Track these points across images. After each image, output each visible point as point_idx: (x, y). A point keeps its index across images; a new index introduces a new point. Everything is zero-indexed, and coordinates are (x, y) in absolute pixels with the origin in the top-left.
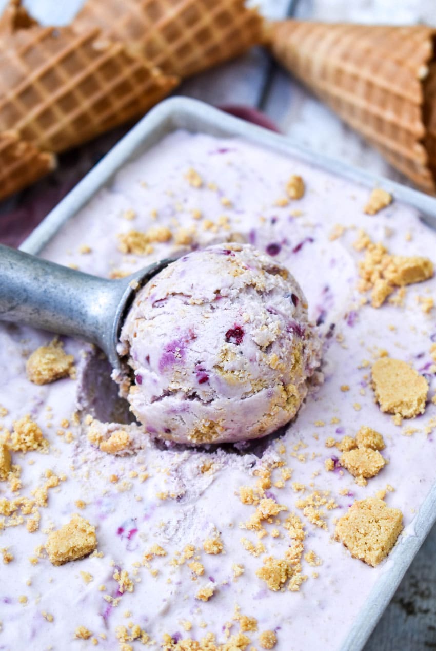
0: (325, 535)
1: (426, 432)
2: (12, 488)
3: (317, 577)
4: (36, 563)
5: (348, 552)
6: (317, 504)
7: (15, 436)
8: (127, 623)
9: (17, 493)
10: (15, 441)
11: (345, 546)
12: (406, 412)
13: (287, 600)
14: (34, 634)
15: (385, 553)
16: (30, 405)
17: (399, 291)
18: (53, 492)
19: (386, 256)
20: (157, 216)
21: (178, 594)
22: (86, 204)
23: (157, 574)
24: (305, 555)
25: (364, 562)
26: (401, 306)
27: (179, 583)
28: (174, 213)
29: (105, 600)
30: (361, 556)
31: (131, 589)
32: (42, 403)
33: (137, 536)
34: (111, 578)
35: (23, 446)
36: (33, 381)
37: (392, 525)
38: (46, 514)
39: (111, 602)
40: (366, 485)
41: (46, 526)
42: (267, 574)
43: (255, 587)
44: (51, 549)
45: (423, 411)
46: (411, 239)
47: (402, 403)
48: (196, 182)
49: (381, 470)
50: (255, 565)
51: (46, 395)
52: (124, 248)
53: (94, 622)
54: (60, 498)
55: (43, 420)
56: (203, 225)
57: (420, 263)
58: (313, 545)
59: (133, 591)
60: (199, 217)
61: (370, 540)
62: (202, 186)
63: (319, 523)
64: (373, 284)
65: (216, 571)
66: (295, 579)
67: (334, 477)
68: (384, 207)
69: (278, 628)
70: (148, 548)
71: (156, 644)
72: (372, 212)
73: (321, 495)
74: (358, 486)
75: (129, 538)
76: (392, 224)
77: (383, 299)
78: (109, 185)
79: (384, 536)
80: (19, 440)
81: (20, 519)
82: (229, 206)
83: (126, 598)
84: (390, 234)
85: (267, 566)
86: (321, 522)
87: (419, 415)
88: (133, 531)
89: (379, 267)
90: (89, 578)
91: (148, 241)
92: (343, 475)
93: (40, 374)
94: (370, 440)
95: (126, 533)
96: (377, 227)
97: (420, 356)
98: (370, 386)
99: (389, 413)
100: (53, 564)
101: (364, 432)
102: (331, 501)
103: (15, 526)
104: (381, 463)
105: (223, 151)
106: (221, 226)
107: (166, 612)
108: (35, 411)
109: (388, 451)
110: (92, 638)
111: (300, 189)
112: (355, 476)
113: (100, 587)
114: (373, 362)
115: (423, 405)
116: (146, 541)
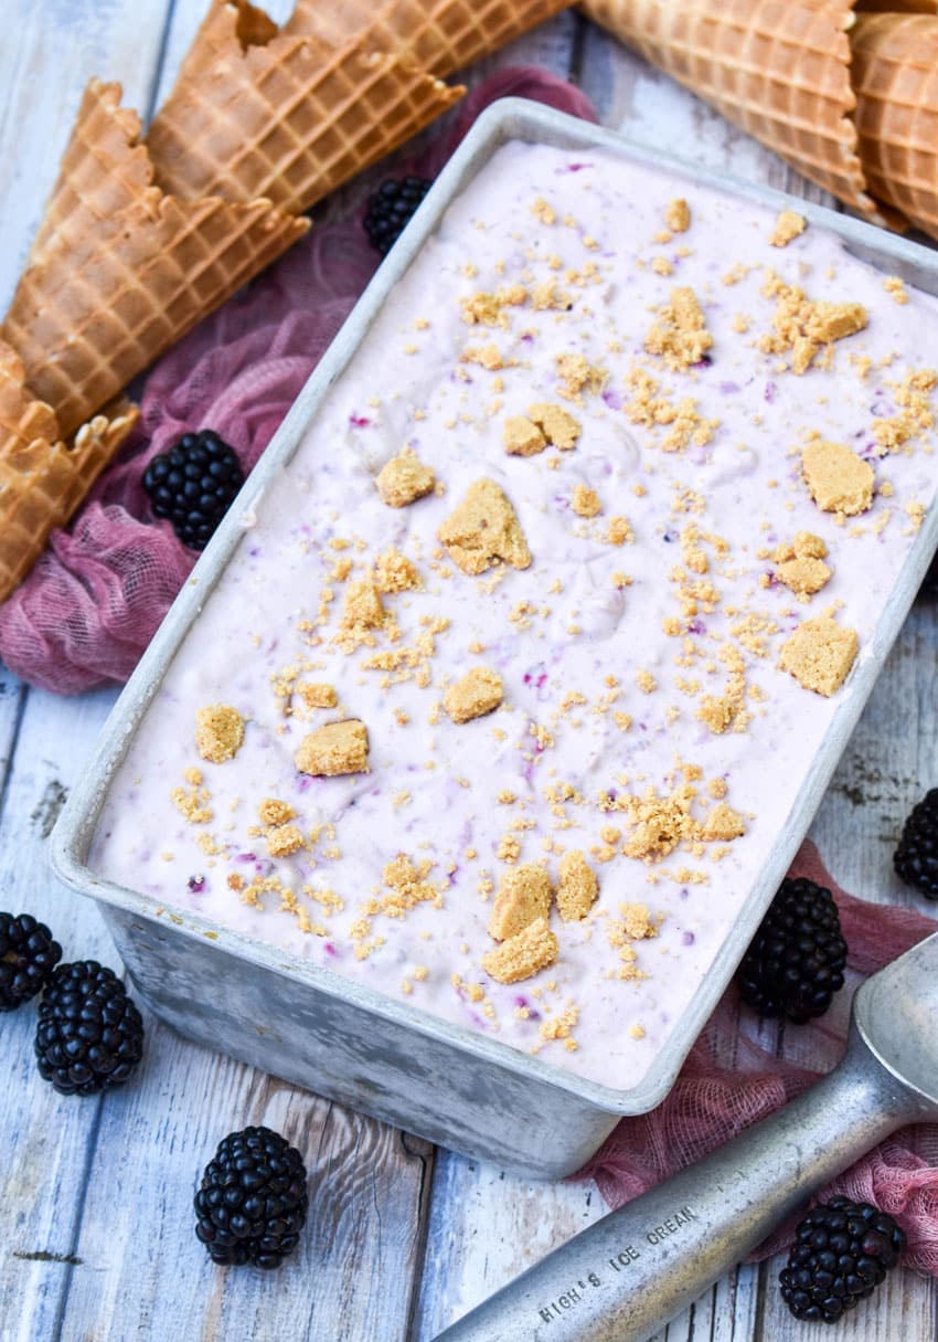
0: (768, 666)
1: (877, 531)
2: (391, 637)
3: (765, 714)
4: (435, 723)
5: (797, 682)
6: (754, 629)
7: (382, 574)
8: (554, 782)
9: (398, 643)
10: (384, 580)
11: (793, 675)
12: (850, 509)
13: (733, 743)
14: (450, 802)
15: (841, 681)
16: (392, 533)
17: (826, 351)
18: (440, 638)
19: (804, 302)
20: (505, 270)
21: (608, 747)
22: (412, 261)
23: (579, 725)
24: (749, 691)
25: (817, 692)
26: (830, 371)
27: (607, 734)
28: (524, 264)
29: (525, 759)
30: (813, 686)
31: (552, 744)
32: (405, 531)
33: (547, 683)
34: (527, 734)
35: (394, 586)
36: (388, 504)
37: (847, 647)
38: (436, 665)
39: (532, 761)
40: (810, 601)
41: (439, 680)
42: (709, 715)
43: (695, 732)
44: (453, 706)
45: (869, 506)
46: (833, 277)
47: (844, 498)
48: (548, 219)
49: (826, 583)
50: (692, 706)
51: (407, 520)
52: (469, 317)
53: (517, 785)
54: (451, 645)
55: (410, 550)
56: (564, 277)
57: (850, 312)
58: (755, 677)
59: (554, 748)
60: (558, 267)
61: (823, 666)
62: (555, 222)
63: (760, 651)
64: (793, 344)
65: (647, 716)
66: (740, 718)
67: (771, 595)
68: (796, 235)
69: (727, 775)
70: (562, 696)
71: (590, 803)
72: (781, 244)
73: (759, 618)
74: (800, 604)
75: (539, 685)
76: (807, 257)
77: (807, 363)
78: (436, 230)
79: (838, 662)
80: (388, 579)
81: (406, 673)
82: (594, 247)
83: (547, 754)
84: (807, 271)
85: (707, 705)
86: (762, 651)
87: (866, 511)
88: (543, 678)
89: (798, 320)
90: (502, 736)
91: (498, 305)
92: (782, 592)
93: (399, 494)
94: (811, 548)
95: (534, 680)
96: (786, 263)
97: (859, 435)
98: (802, 479)
99: (830, 511)
100: (456, 722)
101: (803, 538)
102: (771, 624)
103: (402, 682)
104: (826, 575)
105: (575, 168)
106: (589, 276)
107: (596, 767)
108: (398, 542)
109: (832, 558)
110: (519, 802)
111: (684, 217)
112: (796, 592)
113: (518, 746)
114: (804, 447)
115: (869, 498)
116: (559, 687)
